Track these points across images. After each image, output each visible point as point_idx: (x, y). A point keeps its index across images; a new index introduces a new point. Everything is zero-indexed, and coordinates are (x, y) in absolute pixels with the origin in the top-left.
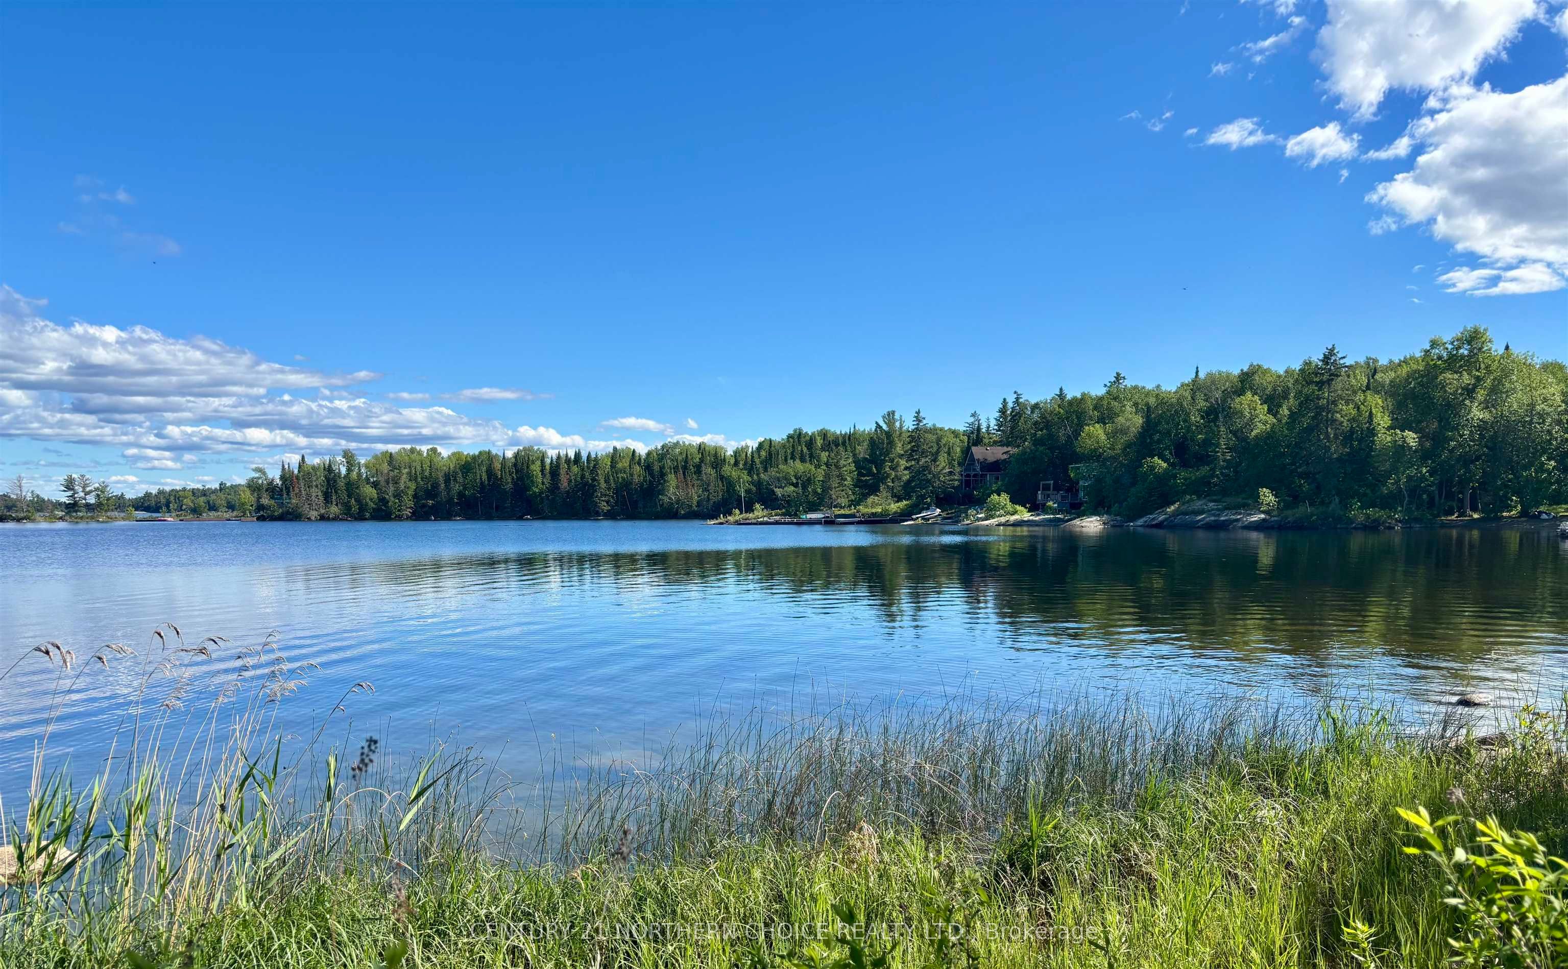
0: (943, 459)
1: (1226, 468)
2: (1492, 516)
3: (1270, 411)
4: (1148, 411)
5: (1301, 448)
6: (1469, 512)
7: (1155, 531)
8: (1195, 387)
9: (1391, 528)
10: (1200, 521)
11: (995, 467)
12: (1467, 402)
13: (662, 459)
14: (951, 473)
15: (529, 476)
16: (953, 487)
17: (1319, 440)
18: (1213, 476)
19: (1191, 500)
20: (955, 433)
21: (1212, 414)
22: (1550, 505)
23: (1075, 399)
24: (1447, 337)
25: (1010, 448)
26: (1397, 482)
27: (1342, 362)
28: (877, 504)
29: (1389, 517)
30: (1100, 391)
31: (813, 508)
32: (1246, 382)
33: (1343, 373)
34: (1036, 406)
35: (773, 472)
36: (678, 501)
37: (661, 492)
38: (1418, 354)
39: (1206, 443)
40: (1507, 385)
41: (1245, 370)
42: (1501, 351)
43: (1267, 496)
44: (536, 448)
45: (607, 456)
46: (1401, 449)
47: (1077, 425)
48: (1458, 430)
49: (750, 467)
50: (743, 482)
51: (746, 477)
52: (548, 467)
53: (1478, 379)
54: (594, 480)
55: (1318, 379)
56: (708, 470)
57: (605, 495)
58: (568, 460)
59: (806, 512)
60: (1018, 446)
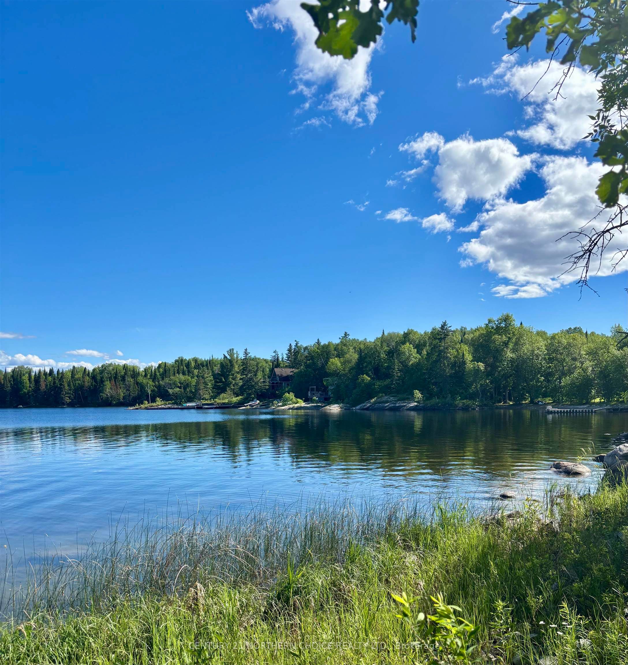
0: (260, 375)
1: (399, 380)
2: (518, 403)
3: (418, 352)
4: (360, 352)
5: (433, 370)
6: (508, 401)
7: (365, 411)
8: (384, 340)
9: (474, 409)
10: (386, 406)
11: (286, 379)
12: (505, 349)
13: (102, 373)
14: (264, 382)
15: (21, 383)
16: (266, 389)
17: (441, 367)
18: (392, 384)
19: (382, 396)
20: (266, 361)
21: (391, 353)
22: (543, 398)
23: (325, 345)
24: (495, 319)
25: (294, 369)
26: (476, 387)
27: (450, 329)
28: (226, 398)
29: (474, 404)
30: (338, 341)
31: (190, 400)
32: (406, 337)
33: (450, 334)
34: (306, 348)
35: (167, 380)
36: (112, 397)
37: (101, 391)
38: (483, 326)
39: (388, 368)
40: (522, 341)
41: (406, 332)
42: (519, 325)
43: (418, 394)
44: (25, 366)
45: (69, 371)
46: (477, 371)
47: (327, 358)
48: (502, 362)
49: (154, 377)
50: (150, 386)
51: (151, 383)
52: (33, 378)
53: (509, 338)
54: (61, 385)
55: (439, 337)
56: (130, 380)
57: (68, 393)
58: (45, 374)
59: (186, 402)
60: (298, 369)
